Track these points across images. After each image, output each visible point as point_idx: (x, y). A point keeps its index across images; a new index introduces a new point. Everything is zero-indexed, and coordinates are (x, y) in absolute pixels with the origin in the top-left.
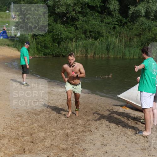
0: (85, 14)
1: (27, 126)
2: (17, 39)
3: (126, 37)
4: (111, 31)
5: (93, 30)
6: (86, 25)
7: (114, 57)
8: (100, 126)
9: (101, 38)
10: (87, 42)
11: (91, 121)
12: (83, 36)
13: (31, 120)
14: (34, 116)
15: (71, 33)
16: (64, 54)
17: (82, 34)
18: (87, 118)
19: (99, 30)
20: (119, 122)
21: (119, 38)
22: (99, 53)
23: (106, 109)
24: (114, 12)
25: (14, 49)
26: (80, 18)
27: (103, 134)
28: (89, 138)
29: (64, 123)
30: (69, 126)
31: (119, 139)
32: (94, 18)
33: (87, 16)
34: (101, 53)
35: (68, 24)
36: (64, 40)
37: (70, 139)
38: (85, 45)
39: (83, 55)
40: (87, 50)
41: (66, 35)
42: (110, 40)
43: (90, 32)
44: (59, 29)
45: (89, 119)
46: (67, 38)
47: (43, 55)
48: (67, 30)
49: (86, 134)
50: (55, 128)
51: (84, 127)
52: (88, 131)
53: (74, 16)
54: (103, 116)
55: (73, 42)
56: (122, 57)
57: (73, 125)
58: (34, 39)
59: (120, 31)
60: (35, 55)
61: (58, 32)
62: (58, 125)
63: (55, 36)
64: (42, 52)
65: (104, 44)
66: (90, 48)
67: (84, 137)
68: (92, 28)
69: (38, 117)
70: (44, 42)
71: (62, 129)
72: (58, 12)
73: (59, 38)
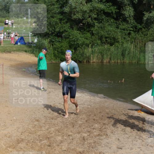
0: (101, 20)
1: (45, 130)
2: (34, 45)
3: (141, 43)
4: (126, 37)
5: (108, 36)
6: (102, 31)
7: (129, 63)
8: (116, 129)
9: (117, 44)
10: (103, 48)
11: (107, 125)
12: (99, 42)
13: (48, 124)
14: (51, 120)
15: (87, 39)
16: (80, 60)
17: (98, 39)
18: (103, 122)
19: (115, 36)
20: (134, 126)
21: (134, 44)
22: (115, 58)
23: (122, 113)
24: (129, 18)
25: (31, 55)
26: (96, 25)
27: (119, 138)
28: (104, 141)
29: (80, 127)
30: (86, 130)
31: (135, 142)
32: (109, 24)
33: (103, 22)
34: (116, 59)
35: (85, 30)
36: (81, 46)
37: (86, 142)
38: (101, 50)
39: (99, 60)
40: (103, 56)
41: (82, 41)
42: (125, 45)
43: (106, 38)
44: (75, 35)
45: (104, 123)
46: (83, 43)
47: (60, 61)
48: (83, 36)
49: (102, 138)
50: (72, 132)
51: (100, 131)
52: (104, 134)
53: (90, 22)
54: (119, 120)
55: (89, 47)
56: (138, 63)
57: (89, 129)
58: (50, 45)
59: (135, 37)
60: (52, 61)
61: (74, 38)
62: (75, 129)
63: (71, 42)
64: (59, 57)
65: (119, 49)
66: (106, 53)
67: (100, 140)
68: (108, 34)
69: (55, 121)
70: (60, 48)
71: (79, 133)
72: (74, 18)
73: (75, 44)
